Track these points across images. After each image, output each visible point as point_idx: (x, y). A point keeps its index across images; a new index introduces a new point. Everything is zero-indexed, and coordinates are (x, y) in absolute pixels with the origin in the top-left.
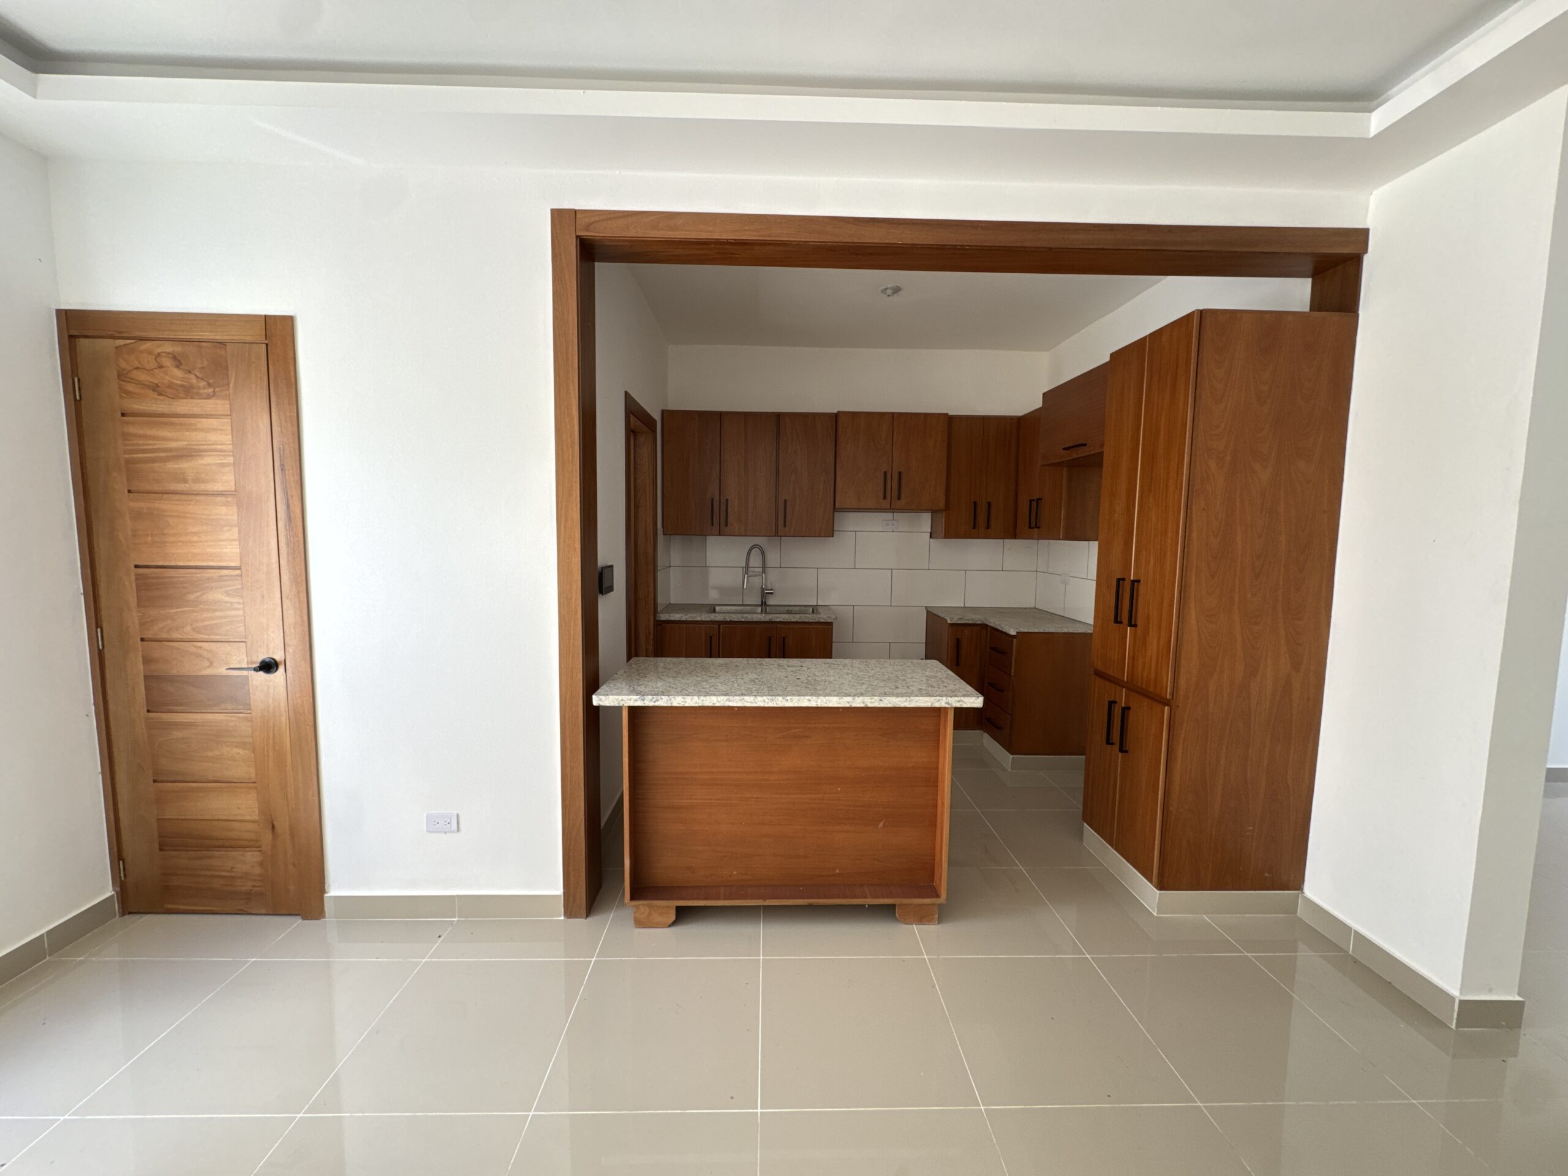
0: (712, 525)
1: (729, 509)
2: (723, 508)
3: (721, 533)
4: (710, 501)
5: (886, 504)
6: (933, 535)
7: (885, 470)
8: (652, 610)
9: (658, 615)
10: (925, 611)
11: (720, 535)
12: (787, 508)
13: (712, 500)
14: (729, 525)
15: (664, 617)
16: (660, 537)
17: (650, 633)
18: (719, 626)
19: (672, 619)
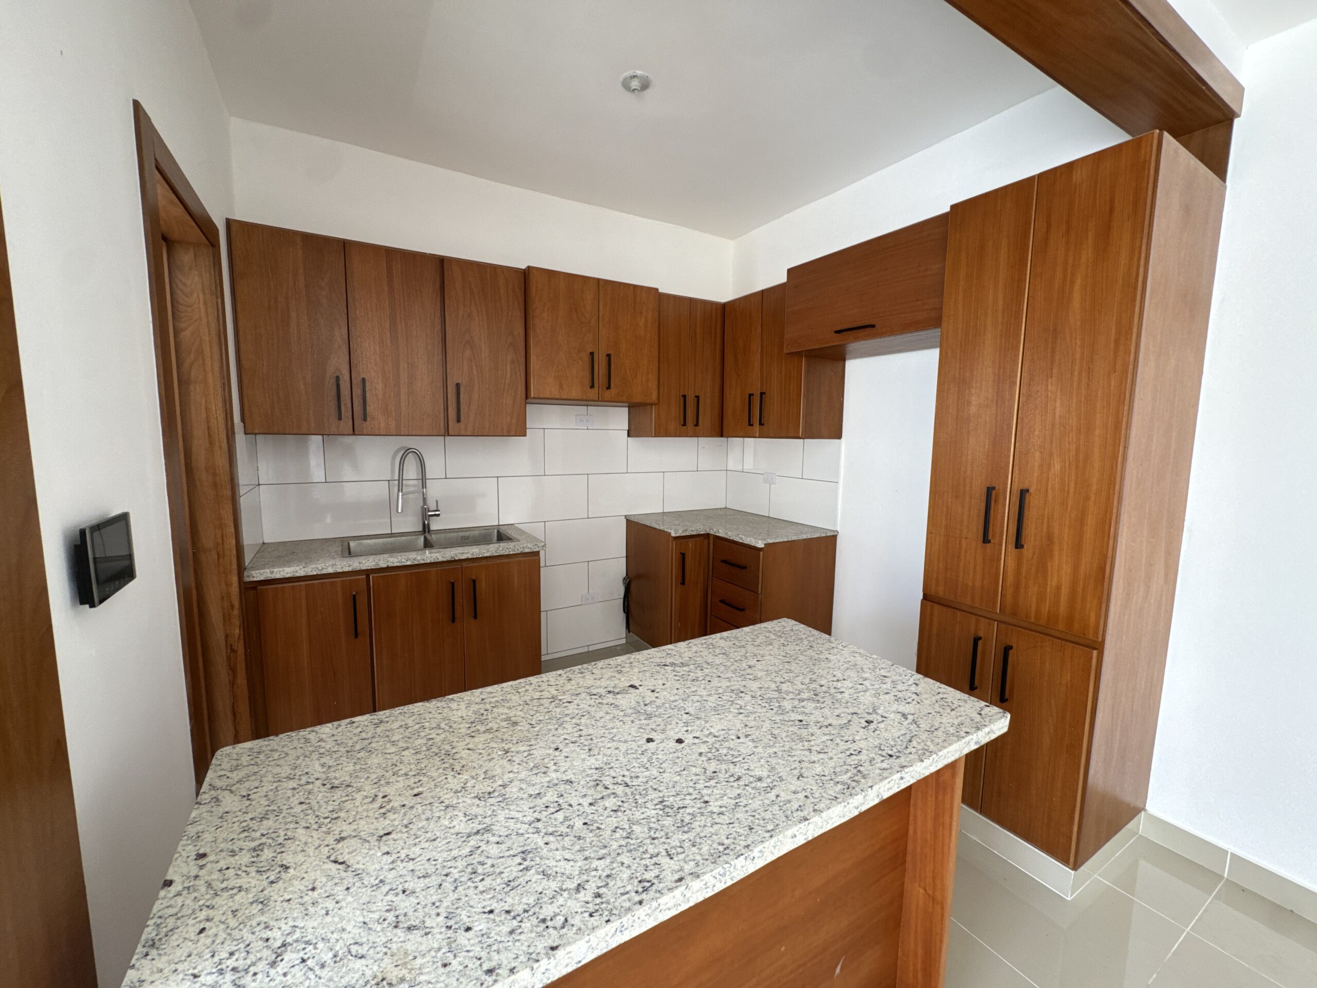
0: (340, 419)
1: (368, 395)
2: (357, 391)
3: (356, 433)
4: (333, 381)
5: (593, 394)
6: (632, 432)
7: (592, 351)
8: (235, 566)
9: (246, 574)
10: (625, 521)
11: (354, 434)
12: (462, 396)
13: (338, 378)
14: (368, 419)
15: (258, 575)
16: (240, 439)
17: (232, 606)
18: (368, 576)
19: (278, 576)
